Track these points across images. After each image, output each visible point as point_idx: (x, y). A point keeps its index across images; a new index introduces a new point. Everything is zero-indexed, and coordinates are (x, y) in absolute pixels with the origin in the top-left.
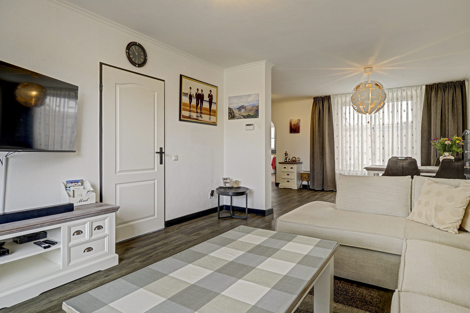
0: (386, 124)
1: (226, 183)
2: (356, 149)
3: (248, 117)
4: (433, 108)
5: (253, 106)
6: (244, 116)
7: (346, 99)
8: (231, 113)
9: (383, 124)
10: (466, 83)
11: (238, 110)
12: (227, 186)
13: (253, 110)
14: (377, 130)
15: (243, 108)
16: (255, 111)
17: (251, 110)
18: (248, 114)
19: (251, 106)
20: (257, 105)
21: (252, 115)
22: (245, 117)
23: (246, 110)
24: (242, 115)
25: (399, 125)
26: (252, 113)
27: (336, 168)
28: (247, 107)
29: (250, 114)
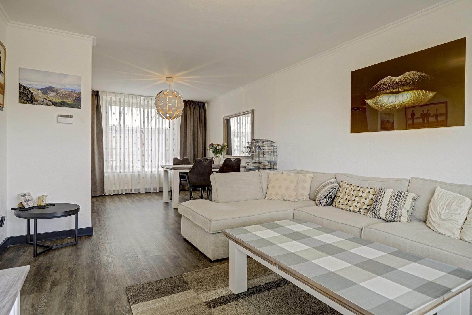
0: (153, 129)
1: (28, 201)
2: (126, 151)
3: (62, 104)
4: (188, 119)
5: (72, 91)
6: (55, 102)
7: (116, 98)
8: (26, 94)
9: (151, 128)
10: (206, 104)
11: (42, 92)
12: (30, 205)
13: (72, 96)
14: (146, 134)
15: (53, 91)
16: (74, 98)
17: (68, 96)
18: (61, 100)
19: (68, 90)
20: (79, 91)
21: (69, 103)
22: (55, 104)
23: (58, 95)
24: (50, 101)
25: (164, 130)
26: (69, 101)
27: (105, 171)
28: (60, 90)
29: (65, 100)
